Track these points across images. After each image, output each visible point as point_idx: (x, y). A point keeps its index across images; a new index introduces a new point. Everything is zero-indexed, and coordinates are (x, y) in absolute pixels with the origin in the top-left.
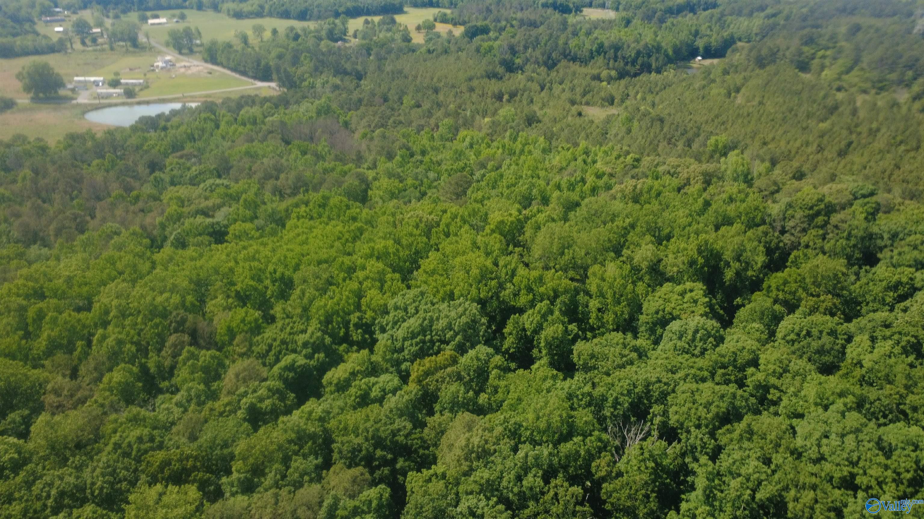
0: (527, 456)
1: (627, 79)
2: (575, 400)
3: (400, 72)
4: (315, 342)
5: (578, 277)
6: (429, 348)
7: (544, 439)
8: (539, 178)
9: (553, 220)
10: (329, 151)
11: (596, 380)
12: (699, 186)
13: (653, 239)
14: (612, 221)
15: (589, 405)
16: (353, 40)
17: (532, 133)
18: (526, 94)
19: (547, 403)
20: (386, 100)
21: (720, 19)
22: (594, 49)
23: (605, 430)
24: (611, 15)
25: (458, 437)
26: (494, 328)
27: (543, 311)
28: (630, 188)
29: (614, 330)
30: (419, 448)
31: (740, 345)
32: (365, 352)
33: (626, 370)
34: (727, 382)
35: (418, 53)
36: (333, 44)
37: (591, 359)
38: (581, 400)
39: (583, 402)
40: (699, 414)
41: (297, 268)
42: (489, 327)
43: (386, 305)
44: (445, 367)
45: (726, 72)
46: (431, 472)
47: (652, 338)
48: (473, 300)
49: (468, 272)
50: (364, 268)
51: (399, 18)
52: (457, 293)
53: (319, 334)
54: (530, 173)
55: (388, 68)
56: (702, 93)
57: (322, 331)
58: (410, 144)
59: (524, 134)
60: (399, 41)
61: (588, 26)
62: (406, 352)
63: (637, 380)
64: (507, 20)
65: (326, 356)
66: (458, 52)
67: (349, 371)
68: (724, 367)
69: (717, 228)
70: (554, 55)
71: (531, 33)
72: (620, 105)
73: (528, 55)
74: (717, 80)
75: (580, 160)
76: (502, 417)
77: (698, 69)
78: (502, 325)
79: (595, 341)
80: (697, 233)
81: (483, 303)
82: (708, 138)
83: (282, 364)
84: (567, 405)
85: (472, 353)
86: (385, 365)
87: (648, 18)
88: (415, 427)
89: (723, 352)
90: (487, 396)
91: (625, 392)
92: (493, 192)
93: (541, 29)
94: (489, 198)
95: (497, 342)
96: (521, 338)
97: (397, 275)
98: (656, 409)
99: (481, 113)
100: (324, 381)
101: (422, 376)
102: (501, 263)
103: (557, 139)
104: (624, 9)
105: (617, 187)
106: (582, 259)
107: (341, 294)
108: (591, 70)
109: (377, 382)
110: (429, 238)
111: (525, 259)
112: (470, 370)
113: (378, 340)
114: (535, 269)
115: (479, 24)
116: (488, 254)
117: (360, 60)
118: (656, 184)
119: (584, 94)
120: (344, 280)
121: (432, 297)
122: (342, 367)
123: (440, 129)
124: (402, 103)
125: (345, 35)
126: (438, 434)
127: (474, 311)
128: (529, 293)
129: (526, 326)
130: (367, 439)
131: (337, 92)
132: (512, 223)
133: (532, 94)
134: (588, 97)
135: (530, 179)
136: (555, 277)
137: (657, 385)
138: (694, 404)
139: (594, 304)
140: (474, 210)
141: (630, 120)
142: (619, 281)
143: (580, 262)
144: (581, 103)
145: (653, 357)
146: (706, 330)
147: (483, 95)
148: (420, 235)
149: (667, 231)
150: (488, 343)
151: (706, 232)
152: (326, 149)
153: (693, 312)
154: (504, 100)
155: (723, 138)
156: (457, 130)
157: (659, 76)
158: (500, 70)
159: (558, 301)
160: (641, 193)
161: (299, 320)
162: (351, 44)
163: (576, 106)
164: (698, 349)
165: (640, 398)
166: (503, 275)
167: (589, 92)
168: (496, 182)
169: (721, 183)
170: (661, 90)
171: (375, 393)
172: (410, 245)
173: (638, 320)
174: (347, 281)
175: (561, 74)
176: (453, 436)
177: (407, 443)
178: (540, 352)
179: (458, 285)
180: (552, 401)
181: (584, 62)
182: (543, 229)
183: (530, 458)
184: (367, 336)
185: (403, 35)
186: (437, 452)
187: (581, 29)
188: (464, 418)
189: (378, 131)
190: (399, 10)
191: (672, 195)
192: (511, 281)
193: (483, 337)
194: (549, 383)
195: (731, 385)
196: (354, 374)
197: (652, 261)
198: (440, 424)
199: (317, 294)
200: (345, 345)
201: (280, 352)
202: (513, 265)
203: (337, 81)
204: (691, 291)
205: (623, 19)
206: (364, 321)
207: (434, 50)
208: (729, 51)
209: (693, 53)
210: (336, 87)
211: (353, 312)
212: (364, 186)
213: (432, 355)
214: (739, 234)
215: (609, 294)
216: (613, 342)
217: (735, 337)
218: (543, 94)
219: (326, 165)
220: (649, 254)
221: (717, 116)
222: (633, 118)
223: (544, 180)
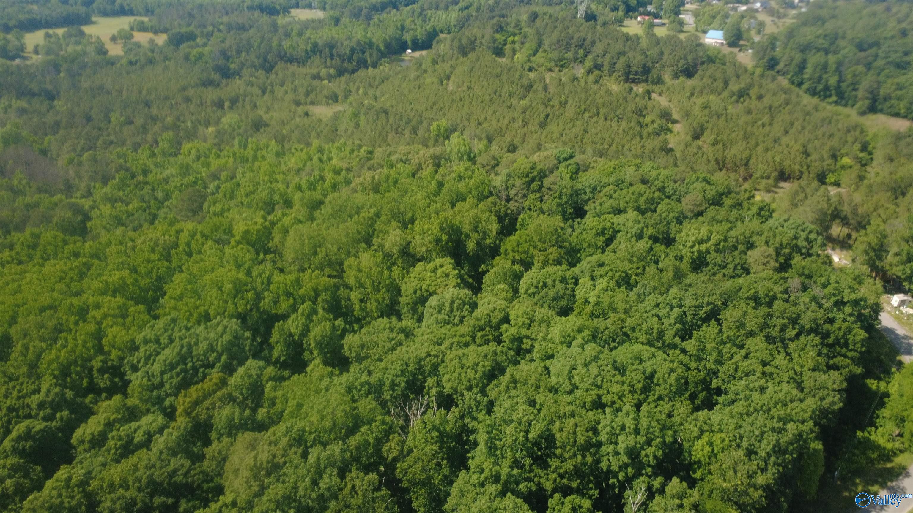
0: (319, 459)
1: (346, 76)
2: (355, 391)
3: (101, 88)
4: (53, 400)
5: (335, 273)
6: (193, 376)
7: (332, 437)
8: (278, 182)
9: (300, 222)
10: (28, 184)
11: (371, 368)
12: (430, 169)
13: (399, 224)
14: (358, 213)
15: (369, 393)
16: (35, 57)
17: (262, 138)
18: (248, 99)
19: (328, 401)
20: (89, 119)
21: (421, 14)
22: (309, 49)
23: (388, 413)
24: (319, 14)
25: (242, 459)
26: (259, 340)
27: (306, 313)
28: (368, 179)
29: (379, 317)
30: (202, 482)
31: (491, 306)
32: (117, 398)
33: (397, 352)
34: (487, 342)
35: (119, 65)
36: (8, 62)
37: (362, 349)
38: (360, 390)
39: (363, 392)
40: (468, 376)
41: (13, 321)
42: (254, 340)
43: (133, 341)
44: (214, 392)
45: (435, 62)
46: (220, 503)
47: (416, 317)
48: (231, 316)
49: (220, 289)
50: (97, 306)
51: (87, 29)
52: (212, 312)
53: (57, 390)
54: (266, 178)
55: (85, 84)
56: (417, 82)
57: (60, 385)
58: (128, 165)
59: (254, 140)
60: (93, 54)
61: (298, 26)
62: (167, 386)
63: (409, 359)
64: (213, 25)
65: (71, 413)
66: (164, 61)
67: (102, 423)
68: (482, 329)
69: (453, 205)
70: (269, 57)
71: (242, 36)
72: (344, 102)
73: (242, 59)
74: (429, 69)
75: (315, 158)
76: (284, 428)
77: (410, 61)
78: (268, 334)
79: (363, 331)
80: (437, 213)
81: (243, 317)
82: (430, 125)
83: (14, 434)
84: (348, 398)
85: (241, 370)
86: (143, 407)
87: (356, 15)
88: (193, 463)
89: (479, 316)
90: (265, 410)
91: (399, 373)
92: (233, 203)
93: (252, 32)
94: (229, 210)
95: (266, 353)
96: (290, 344)
97: (142, 307)
98: (431, 381)
99: (202, 122)
100: (74, 441)
101: (190, 407)
102: (255, 273)
103: (289, 141)
104: (331, 8)
105: (356, 181)
106: (336, 254)
107: (75, 339)
108: (310, 70)
109: (139, 427)
110: (170, 262)
111: (279, 265)
112: (242, 389)
113: (130, 381)
114: (290, 272)
115: (183, 30)
116: (239, 267)
117: (48, 79)
118: (392, 172)
119: (307, 94)
120: (76, 323)
121: (185, 322)
122: (92, 420)
123: (160, 144)
124: (110, 122)
125: (23, 51)
126: (220, 462)
127: (235, 327)
128: (289, 297)
129: (293, 331)
130: (140, 490)
131: (25, 117)
132: (258, 231)
133: (254, 98)
134: (312, 96)
135: (269, 184)
136: (313, 277)
137: (428, 359)
138: (462, 368)
139: (355, 296)
140: (215, 225)
141: (356, 115)
142: (375, 270)
143: (334, 258)
144: (306, 104)
145: (419, 334)
146: (460, 299)
147: (202, 104)
148: (159, 260)
149: (410, 215)
150: (256, 355)
151: (445, 210)
152: (24, 182)
153: (447, 285)
154: (226, 107)
155: (444, 123)
156: (180, 144)
157: (376, 71)
158: (216, 77)
159: (319, 300)
160: (380, 183)
161: (26, 380)
162: (33, 61)
163: (301, 107)
164: (457, 318)
165: (414, 375)
166: (259, 285)
167: (312, 91)
168: (233, 192)
169: (449, 164)
170: (380, 84)
171: (138, 438)
172: (151, 271)
173: (399, 303)
174: (81, 324)
175: (280, 76)
176: (237, 460)
177: (187, 482)
178: (312, 353)
179: (212, 304)
180: (333, 399)
181: (302, 62)
182: (292, 233)
183: (322, 460)
184: (117, 380)
185: (96, 48)
186: (222, 482)
187: (292, 30)
188: (245, 438)
189: (86, 155)
190: (87, 21)
191: (408, 181)
192: (268, 290)
193: (250, 350)
194: (326, 382)
195: (491, 344)
196: (109, 425)
197: (401, 245)
198: (220, 452)
199: (44, 345)
200: (91, 396)
201: (9, 422)
202: (268, 273)
203: (23, 104)
204: (441, 266)
205: (332, 18)
206: (110, 363)
207: (136, 62)
208: (434, 43)
209: (403, 47)
210: (22, 111)
211: (95, 356)
212: (80, 218)
213: (197, 383)
214: (473, 208)
215: (368, 283)
216: (380, 328)
217: (486, 300)
218: (265, 98)
219: (28, 199)
220: (398, 239)
221: (434, 104)
222: (359, 113)
223: (283, 183)
